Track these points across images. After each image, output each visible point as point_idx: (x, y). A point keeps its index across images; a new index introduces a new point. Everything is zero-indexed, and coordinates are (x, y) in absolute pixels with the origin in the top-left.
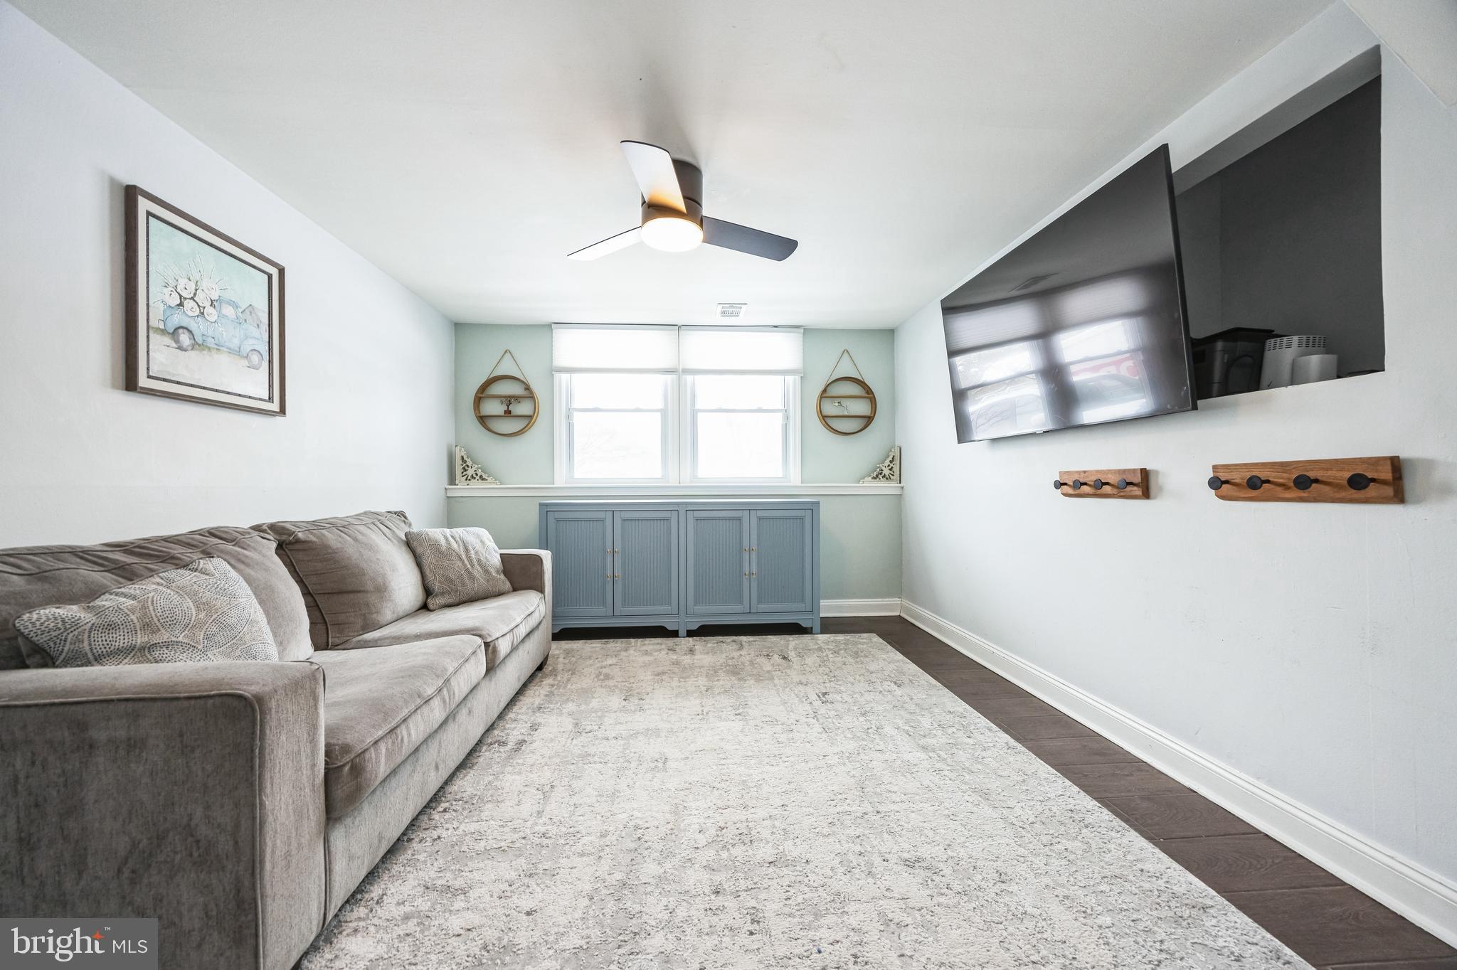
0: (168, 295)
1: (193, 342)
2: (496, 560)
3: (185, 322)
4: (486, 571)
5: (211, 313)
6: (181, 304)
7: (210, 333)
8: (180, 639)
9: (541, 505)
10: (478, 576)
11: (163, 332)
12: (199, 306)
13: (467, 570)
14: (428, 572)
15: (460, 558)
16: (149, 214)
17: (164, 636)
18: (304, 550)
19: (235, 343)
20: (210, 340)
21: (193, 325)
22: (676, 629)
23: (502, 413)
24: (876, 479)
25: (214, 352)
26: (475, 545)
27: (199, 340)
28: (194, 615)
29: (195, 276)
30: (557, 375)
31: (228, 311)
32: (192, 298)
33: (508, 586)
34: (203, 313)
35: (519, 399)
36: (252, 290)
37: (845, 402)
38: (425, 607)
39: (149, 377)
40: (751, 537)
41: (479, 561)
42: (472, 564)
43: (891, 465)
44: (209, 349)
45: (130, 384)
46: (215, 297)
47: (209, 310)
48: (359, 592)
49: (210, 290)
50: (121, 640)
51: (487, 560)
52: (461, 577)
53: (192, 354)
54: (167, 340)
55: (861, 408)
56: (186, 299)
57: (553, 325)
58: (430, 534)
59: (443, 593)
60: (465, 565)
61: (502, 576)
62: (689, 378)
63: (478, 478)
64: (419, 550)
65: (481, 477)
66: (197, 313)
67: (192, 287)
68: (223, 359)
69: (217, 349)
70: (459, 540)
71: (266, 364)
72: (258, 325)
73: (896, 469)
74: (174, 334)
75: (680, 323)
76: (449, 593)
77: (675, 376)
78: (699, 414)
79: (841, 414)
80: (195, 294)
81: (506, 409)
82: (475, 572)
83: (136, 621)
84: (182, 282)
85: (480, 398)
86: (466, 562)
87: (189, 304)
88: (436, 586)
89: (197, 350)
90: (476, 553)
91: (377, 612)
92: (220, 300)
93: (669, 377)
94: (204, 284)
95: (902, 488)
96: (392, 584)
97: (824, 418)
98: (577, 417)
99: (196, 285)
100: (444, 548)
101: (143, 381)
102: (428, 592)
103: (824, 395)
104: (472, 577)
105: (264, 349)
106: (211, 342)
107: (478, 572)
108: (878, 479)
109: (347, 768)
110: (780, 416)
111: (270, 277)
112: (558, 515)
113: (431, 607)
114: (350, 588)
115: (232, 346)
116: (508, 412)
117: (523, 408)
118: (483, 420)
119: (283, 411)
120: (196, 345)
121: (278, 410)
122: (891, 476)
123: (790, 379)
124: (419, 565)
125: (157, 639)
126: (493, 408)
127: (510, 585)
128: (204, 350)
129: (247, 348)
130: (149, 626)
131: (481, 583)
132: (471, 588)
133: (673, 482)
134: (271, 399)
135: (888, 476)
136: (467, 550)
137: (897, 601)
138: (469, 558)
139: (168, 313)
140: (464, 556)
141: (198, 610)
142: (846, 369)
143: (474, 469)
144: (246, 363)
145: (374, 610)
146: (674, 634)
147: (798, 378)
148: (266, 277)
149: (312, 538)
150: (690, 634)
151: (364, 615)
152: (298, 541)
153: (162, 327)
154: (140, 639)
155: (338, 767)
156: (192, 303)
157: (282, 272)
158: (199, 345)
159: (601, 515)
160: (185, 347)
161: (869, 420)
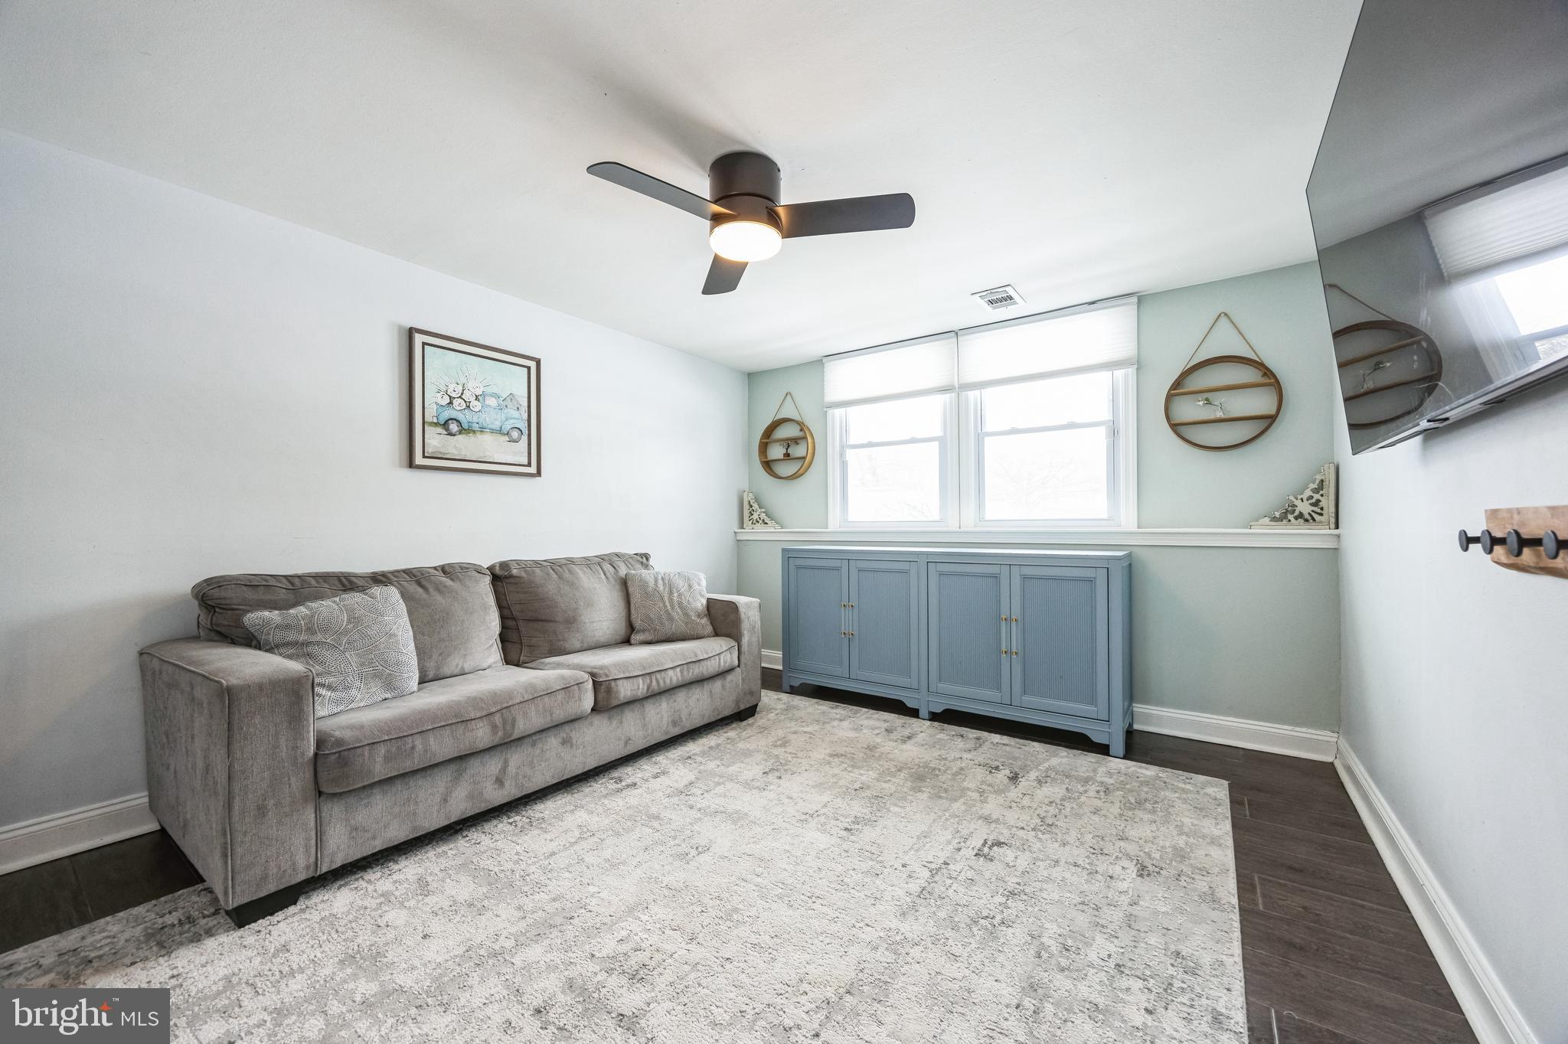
0: (440, 398)
1: (460, 428)
2: (700, 603)
3: (454, 414)
4: (686, 615)
5: (476, 405)
6: (451, 403)
7: (475, 420)
8: (328, 641)
9: (784, 550)
10: (676, 617)
11: (436, 424)
12: (465, 402)
13: (667, 611)
14: (633, 611)
15: (662, 599)
16: (424, 344)
17: (319, 637)
18: (515, 583)
19: (497, 425)
20: (475, 425)
21: (460, 417)
22: (917, 708)
23: (782, 457)
24: (1280, 519)
25: (478, 434)
26: (680, 587)
27: (466, 426)
28: (344, 625)
29: (463, 380)
30: (830, 412)
31: (492, 402)
32: (460, 397)
33: (709, 629)
34: (469, 407)
35: (799, 441)
36: (514, 381)
37: (1219, 398)
38: (627, 642)
39: (424, 457)
40: (1012, 603)
41: (680, 604)
42: (673, 608)
43: (1317, 496)
44: (474, 432)
45: (411, 464)
46: (479, 392)
47: (474, 403)
48: (550, 621)
49: (475, 387)
50: (291, 637)
51: (689, 604)
52: (660, 618)
53: (460, 437)
54: (440, 430)
55: (1259, 403)
56: (455, 398)
57: (825, 360)
58: (643, 575)
59: (644, 631)
60: (666, 607)
61: (705, 621)
62: (973, 395)
63: (761, 522)
64: (631, 590)
65: (763, 520)
66: (464, 406)
67: (460, 389)
68: (487, 439)
69: (481, 431)
70: (667, 582)
71: (525, 438)
72: (518, 408)
73: (1328, 503)
74: (445, 425)
75: (956, 328)
76: (649, 631)
77: (953, 394)
78: (987, 439)
79: (1212, 417)
80: (462, 394)
81: (785, 452)
82: (674, 614)
83: (303, 625)
84: (451, 387)
85: (767, 444)
86: (667, 604)
87: (456, 402)
88: (637, 624)
89: (463, 434)
90: (680, 595)
91: (563, 640)
92: (484, 395)
93: (947, 396)
94: (470, 385)
95: (1338, 536)
96: (583, 617)
97: (1175, 427)
98: (850, 454)
99: (463, 387)
100: (650, 589)
101: (419, 460)
102: (631, 628)
103: (1177, 388)
104: (671, 618)
105: (523, 426)
106: (476, 427)
107: (677, 614)
108: (1285, 521)
109: (333, 757)
110: (1101, 433)
111: (529, 368)
112: (799, 562)
113: (632, 641)
114: (543, 617)
115: (494, 427)
116: (787, 455)
117: (798, 451)
118: (768, 465)
119: (539, 473)
120: (463, 431)
121: (535, 472)
122: (1316, 516)
123: (1120, 373)
124: (628, 603)
125: (313, 639)
126: (776, 452)
127: (712, 628)
128: (469, 433)
129: (507, 427)
130: (310, 630)
131: (679, 625)
132: (669, 628)
133: (953, 526)
134: (529, 465)
135: (1307, 516)
136: (671, 593)
137: (1327, 736)
138: (671, 600)
139: (440, 410)
140: (666, 599)
141: (349, 622)
142: (1225, 343)
143: (758, 513)
144: (507, 438)
145: (561, 637)
146: (914, 713)
147: (1131, 371)
148: (526, 369)
149: (523, 574)
150: (934, 717)
151: (551, 641)
152: (511, 576)
153: (435, 420)
154: (302, 638)
155: (325, 754)
156: (460, 400)
157: (538, 362)
158: (465, 430)
159: (837, 564)
160: (453, 433)
161: (1269, 421)
